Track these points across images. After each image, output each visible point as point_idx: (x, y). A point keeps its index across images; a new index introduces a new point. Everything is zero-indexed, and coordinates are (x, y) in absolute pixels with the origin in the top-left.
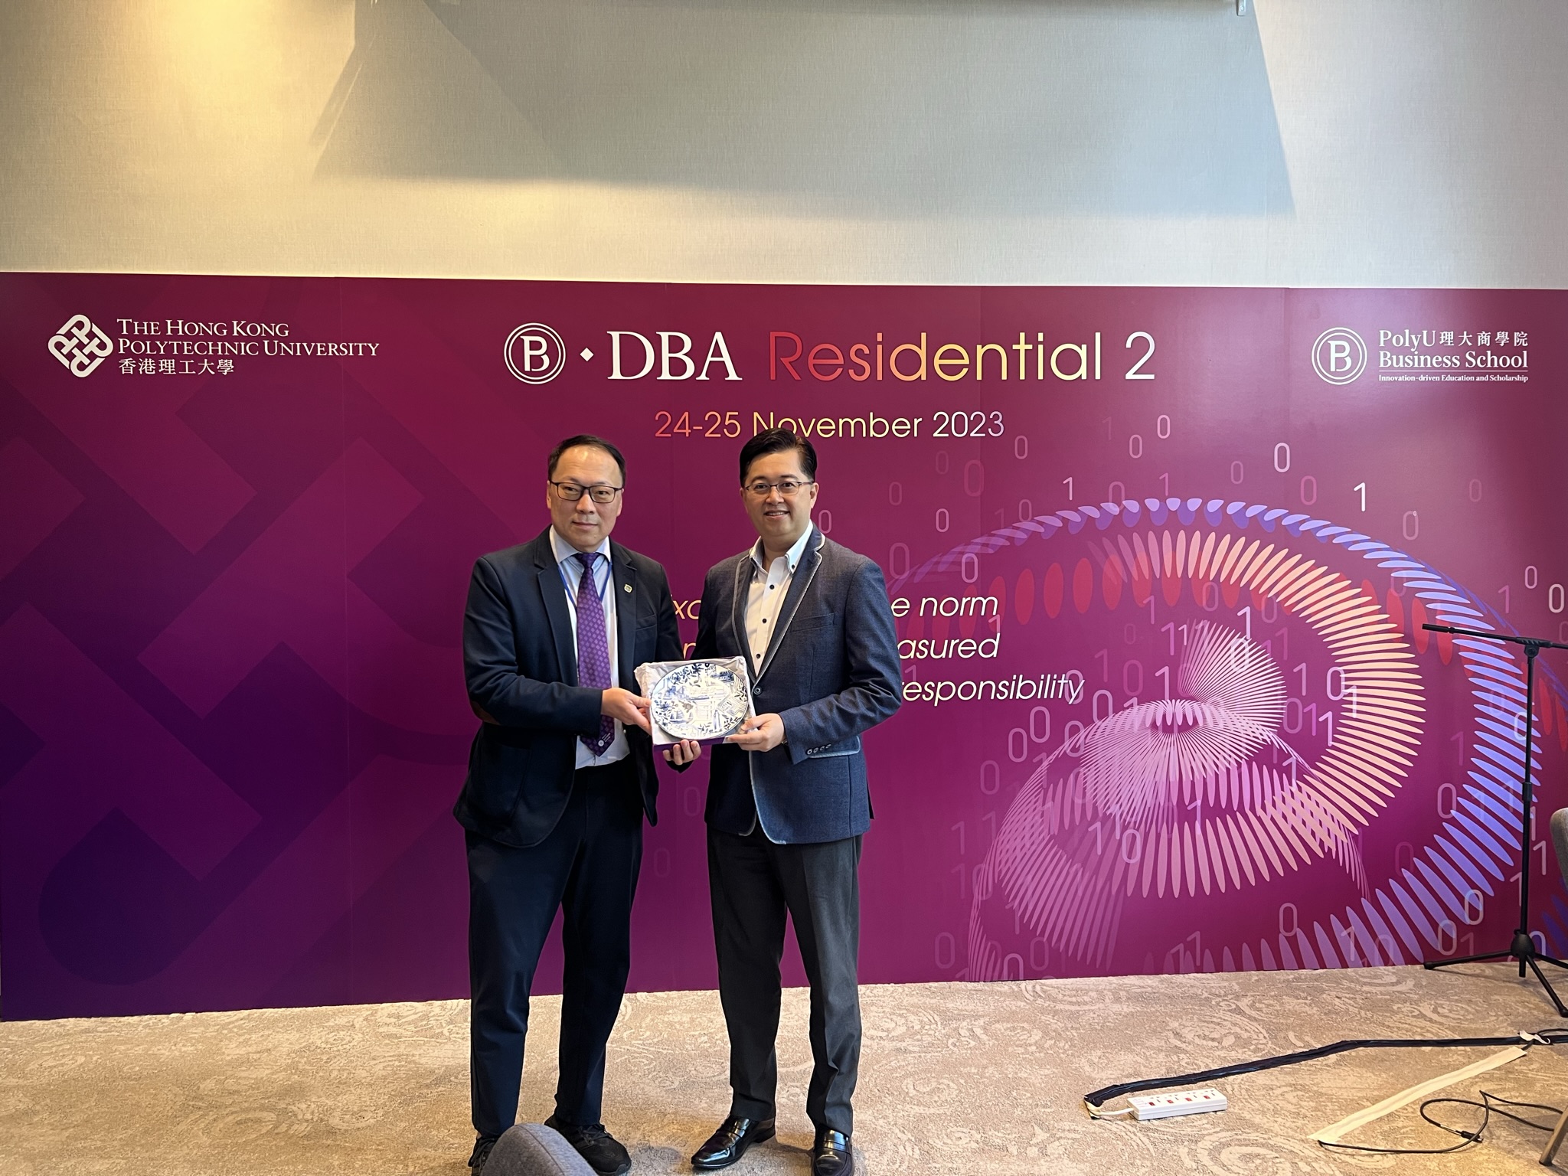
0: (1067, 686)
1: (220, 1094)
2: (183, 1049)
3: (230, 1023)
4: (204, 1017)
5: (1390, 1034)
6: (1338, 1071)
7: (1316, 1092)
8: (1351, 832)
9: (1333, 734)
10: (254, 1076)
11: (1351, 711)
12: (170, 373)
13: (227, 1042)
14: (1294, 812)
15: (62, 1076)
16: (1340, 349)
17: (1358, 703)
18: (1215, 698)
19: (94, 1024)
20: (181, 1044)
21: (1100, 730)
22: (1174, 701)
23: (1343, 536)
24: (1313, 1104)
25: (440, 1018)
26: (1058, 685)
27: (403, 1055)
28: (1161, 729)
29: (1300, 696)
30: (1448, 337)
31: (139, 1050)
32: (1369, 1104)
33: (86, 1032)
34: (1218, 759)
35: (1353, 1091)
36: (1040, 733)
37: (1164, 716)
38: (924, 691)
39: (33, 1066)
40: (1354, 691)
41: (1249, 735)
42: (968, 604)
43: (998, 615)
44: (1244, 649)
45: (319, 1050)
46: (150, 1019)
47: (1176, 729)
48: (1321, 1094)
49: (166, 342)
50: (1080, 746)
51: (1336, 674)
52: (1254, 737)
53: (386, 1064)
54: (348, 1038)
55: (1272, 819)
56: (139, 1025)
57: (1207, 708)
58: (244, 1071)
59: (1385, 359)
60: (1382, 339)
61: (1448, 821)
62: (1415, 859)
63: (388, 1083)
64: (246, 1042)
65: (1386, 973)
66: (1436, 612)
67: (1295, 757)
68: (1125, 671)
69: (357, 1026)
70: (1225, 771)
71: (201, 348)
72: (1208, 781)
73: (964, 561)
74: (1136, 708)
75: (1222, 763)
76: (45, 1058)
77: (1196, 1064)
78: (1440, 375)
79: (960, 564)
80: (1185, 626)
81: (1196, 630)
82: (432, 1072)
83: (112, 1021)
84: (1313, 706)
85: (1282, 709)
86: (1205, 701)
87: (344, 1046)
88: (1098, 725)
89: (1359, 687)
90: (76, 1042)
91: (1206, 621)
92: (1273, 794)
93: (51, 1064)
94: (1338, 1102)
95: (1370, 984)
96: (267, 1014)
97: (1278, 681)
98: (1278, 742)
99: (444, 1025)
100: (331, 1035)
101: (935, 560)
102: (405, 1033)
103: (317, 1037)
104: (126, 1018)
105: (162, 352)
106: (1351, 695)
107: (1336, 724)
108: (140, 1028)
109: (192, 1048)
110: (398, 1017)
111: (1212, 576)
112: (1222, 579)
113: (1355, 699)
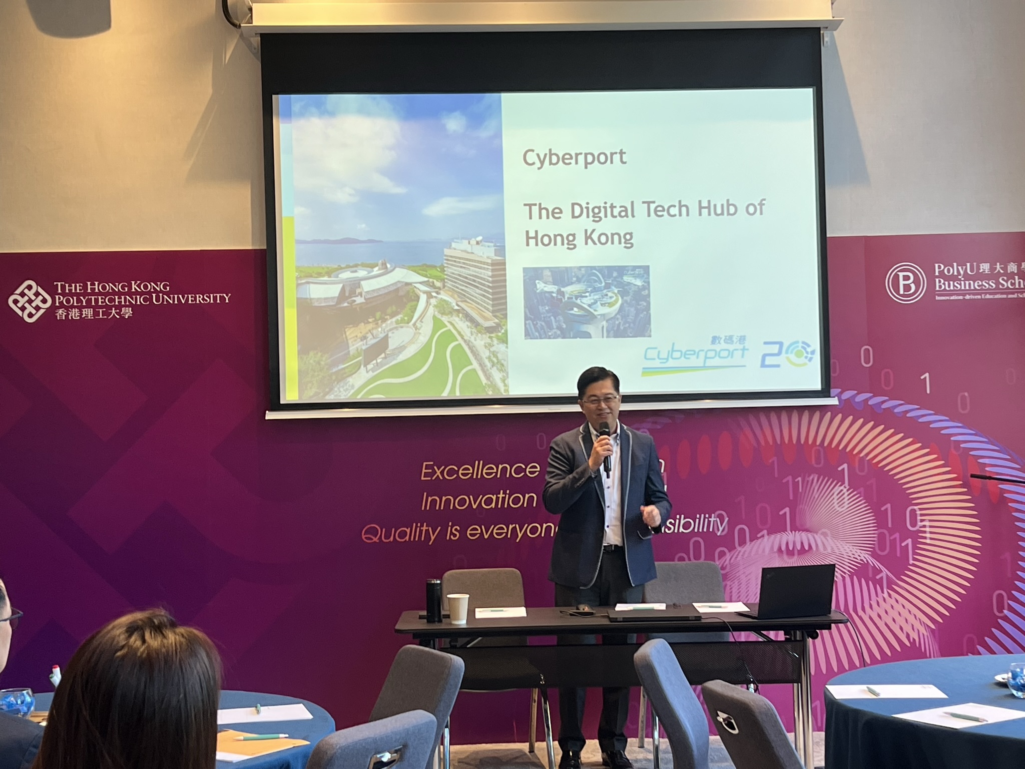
0: (715, 523)
8: (930, 627)
9: (913, 555)
11: (925, 538)
12: (89, 318)
14: (886, 612)
16: (906, 278)
17: (931, 533)
18: (824, 530)
21: (741, 554)
22: (793, 532)
23: (915, 412)
26: (709, 522)
29: (886, 528)
30: (985, 267)
36: (697, 557)
37: (787, 544)
40: (927, 523)
44: (844, 494)
47: (796, 552)
49: (87, 297)
51: (913, 512)
52: (854, 558)
55: (871, 618)
57: (818, 538)
59: (939, 284)
60: (937, 270)
61: (1002, 618)
62: (978, 646)
66: (985, 465)
67: (885, 572)
68: (758, 512)
71: (110, 300)
74: (766, 537)
78: (980, 294)
80: (800, 479)
81: (808, 481)
84: (897, 535)
85: (874, 537)
86: (817, 533)
88: (742, 551)
89: (930, 521)
91: (815, 474)
92: (870, 599)
97: (870, 518)
98: (872, 561)
105: (84, 304)
106: (924, 526)
107: (915, 548)
111: (818, 443)
112: (826, 444)
113: (928, 529)
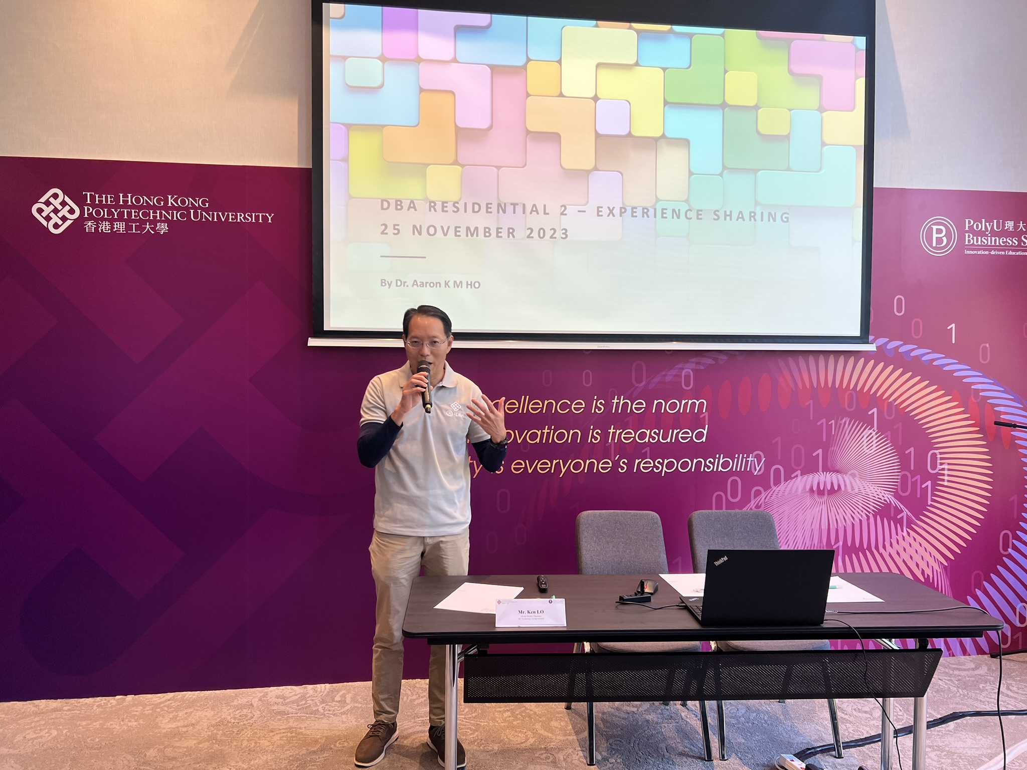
0: (753, 462)
1: (162, 760)
2: (130, 724)
3: (161, 703)
4: (141, 698)
5: (984, 706)
6: (958, 735)
7: (948, 751)
8: (943, 564)
9: (932, 496)
10: (185, 746)
11: (943, 480)
12: (121, 232)
13: (161, 719)
14: (905, 550)
15: (42, 745)
16: (939, 231)
17: (949, 475)
18: (852, 471)
19: (60, 705)
20: (127, 720)
21: (776, 493)
22: (825, 473)
23: (941, 360)
24: (949, 761)
25: (314, 699)
26: (747, 462)
27: (292, 728)
28: (816, 492)
29: (909, 470)
30: (1010, 225)
31: (97, 724)
32: (987, 760)
33: (55, 711)
34: (854, 513)
35: (973, 750)
36: (734, 495)
37: (819, 484)
38: (655, 466)
39: (19, 738)
40: (946, 467)
41: (875, 497)
42: (686, 404)
43: (707, 413)
44: (872, 437)
45: (230, 724)
46: (102, 700)
47: (826, 492)
48: (954, 754)
49: (119, 210)
50: (761, 504)
51: (934, 456)
52: (878, 498)
53: (282, 735)
54: (250, 715)
55: (890, 555)
56: (93, 705)
57: (848, 478)
58: (177, 741)
59: (969, 239)
60: (967, 225)
61: (1006, 556)
62: (984, 582)
63: (286, 750)
64: (175, 719)
65: (966, 661)
66: (1000, 413)
67: (906, 512)
68: (793, 453)
69: (255, 705)
70: (858, 521)
71: (144, 214)
72: (847, 528)
73: (683, 374)
74: (800, 478)
75: (856, 516)
76: (27, 732)
77: (859, 731)
78: (1004, 250)
79: (681, 376)
80: (833, 421)
81: (841, 424)
82: (316, 741)
83: (73, 702)
84: (918, 477)
85: (897, 479)
86: (846, 473)
87: (249, 721)
88: (774, 489)
89: (949, 464)
90: (48, 719)
91: (847, 417)
92: (891, 538)
93: (32, 737)
94: (966, 759)
95: (959, 670)
96: (187, 696)
97: (895, 460)
98: (895, 502)
99: (318, 704)
100: (236, 713)
101: (663, 373)
102: (291, 710)
103: (226, 713)
104: (83, 699)
105: (116, 217)
106: (943, 469)
107: (934, 489)
108: (95, 708)
109: (136, 723)
110: (284, 698)
111: (851, 387)
112: (858, 389)
113: (946, 472)
